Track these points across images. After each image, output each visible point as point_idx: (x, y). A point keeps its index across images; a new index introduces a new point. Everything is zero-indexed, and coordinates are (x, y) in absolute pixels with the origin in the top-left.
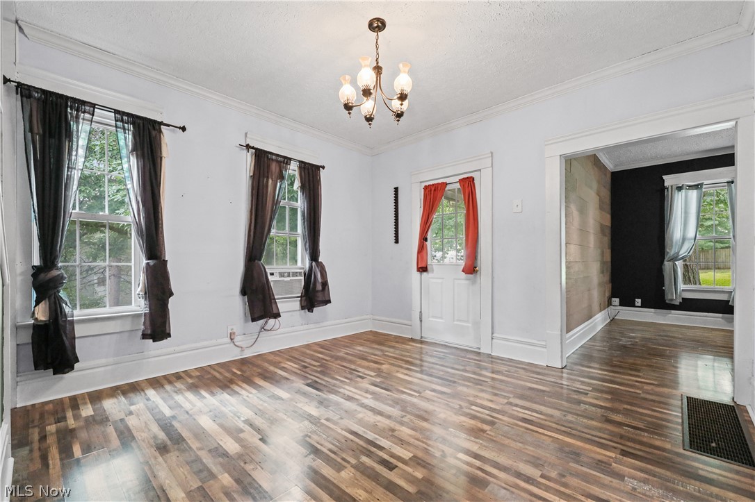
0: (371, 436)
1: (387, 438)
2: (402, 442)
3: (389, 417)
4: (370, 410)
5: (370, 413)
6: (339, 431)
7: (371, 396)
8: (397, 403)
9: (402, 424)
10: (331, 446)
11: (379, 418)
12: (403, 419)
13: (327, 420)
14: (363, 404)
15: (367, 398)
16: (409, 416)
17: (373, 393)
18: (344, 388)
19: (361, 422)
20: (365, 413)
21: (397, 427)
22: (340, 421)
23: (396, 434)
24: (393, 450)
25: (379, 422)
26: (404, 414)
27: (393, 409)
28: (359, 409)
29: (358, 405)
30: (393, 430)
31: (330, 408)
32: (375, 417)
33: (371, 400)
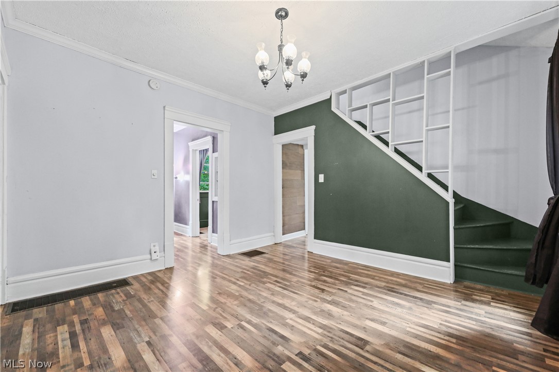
0: (285, 292)
1: (276, 291)
2: (269, 289)
3: (274, 302)
4: (287, 307)
5: (287, 305)
6: (304, 294)
7: (288, 321)
8: (265, 313)
9: (266, 298)
10: (306, 288)
11: (280, 302)
12: (264, 300)
13: (316, 301)
14: (293, 313)
15: (291, 319)
16: (259, 302)
17: (285, 325)
18: (318, 333)
19: (293, 299)
20: (291, 305)
21: (269, 296)
22: (307, 300)
23: (271, 293)
24: (274, 286)
25: (281, 299)
26: (262, 304)
27: (270, 308)
28: (296, 309)
29: (298, 312)
30: (273, 294)
31: (319, 310)
32: (283, 302)
33: (287, 317)
